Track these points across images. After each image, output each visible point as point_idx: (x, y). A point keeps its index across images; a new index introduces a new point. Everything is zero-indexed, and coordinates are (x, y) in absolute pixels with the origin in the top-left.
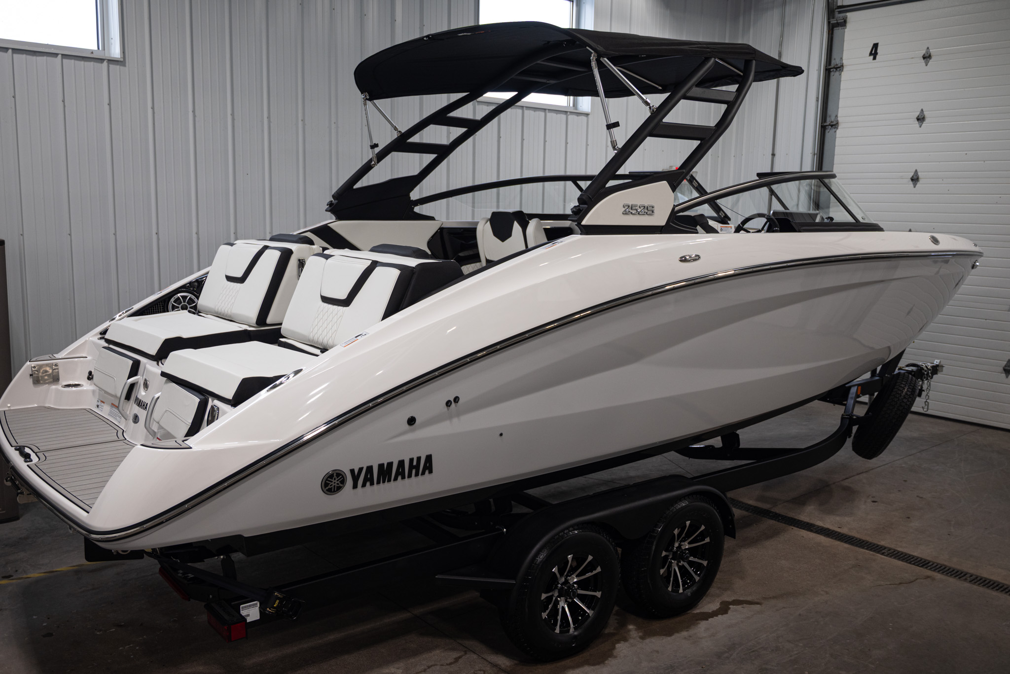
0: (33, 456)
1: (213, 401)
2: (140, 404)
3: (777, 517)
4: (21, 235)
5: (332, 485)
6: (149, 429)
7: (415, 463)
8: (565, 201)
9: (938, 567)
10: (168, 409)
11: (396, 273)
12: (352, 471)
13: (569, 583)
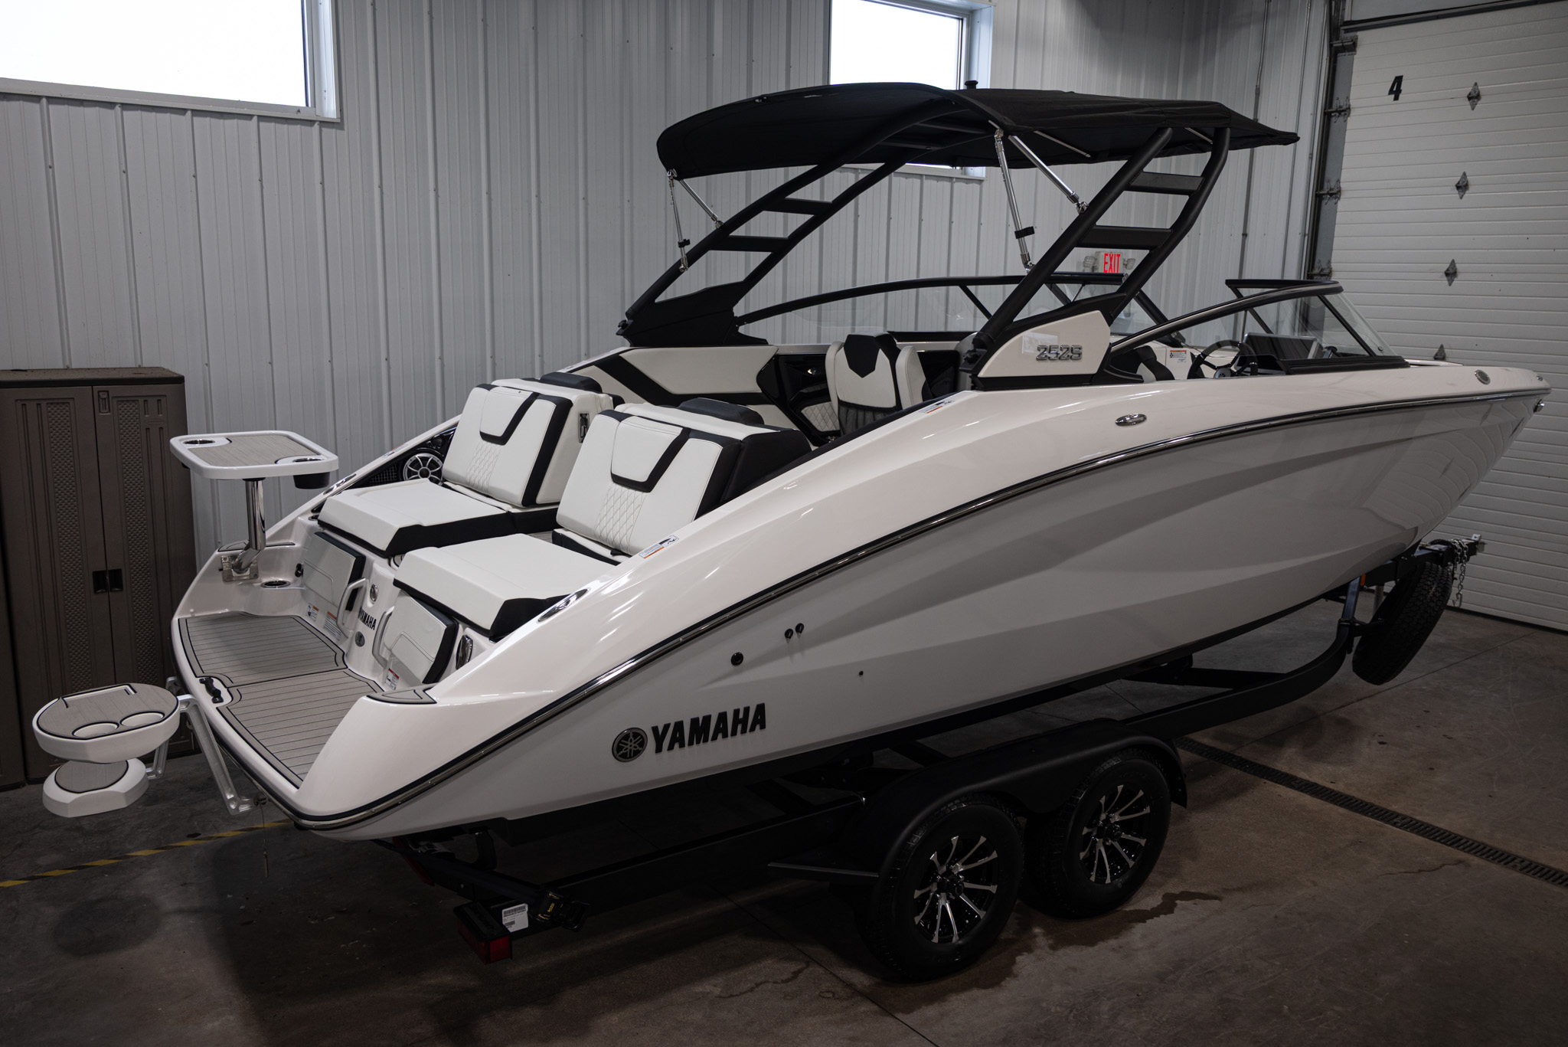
0: (225, 694)
1: (464, 629)
2: (366, 619)
3: (1243, 764)
4: (207, 365)
5: (627, 749)
6: (379, 658)
7: (741, 716)
8: (947, 311)
9: (1474, 846)
10: (403, 633)
11: (716, 449)
12: (655, 729)
13: (953, 873)
